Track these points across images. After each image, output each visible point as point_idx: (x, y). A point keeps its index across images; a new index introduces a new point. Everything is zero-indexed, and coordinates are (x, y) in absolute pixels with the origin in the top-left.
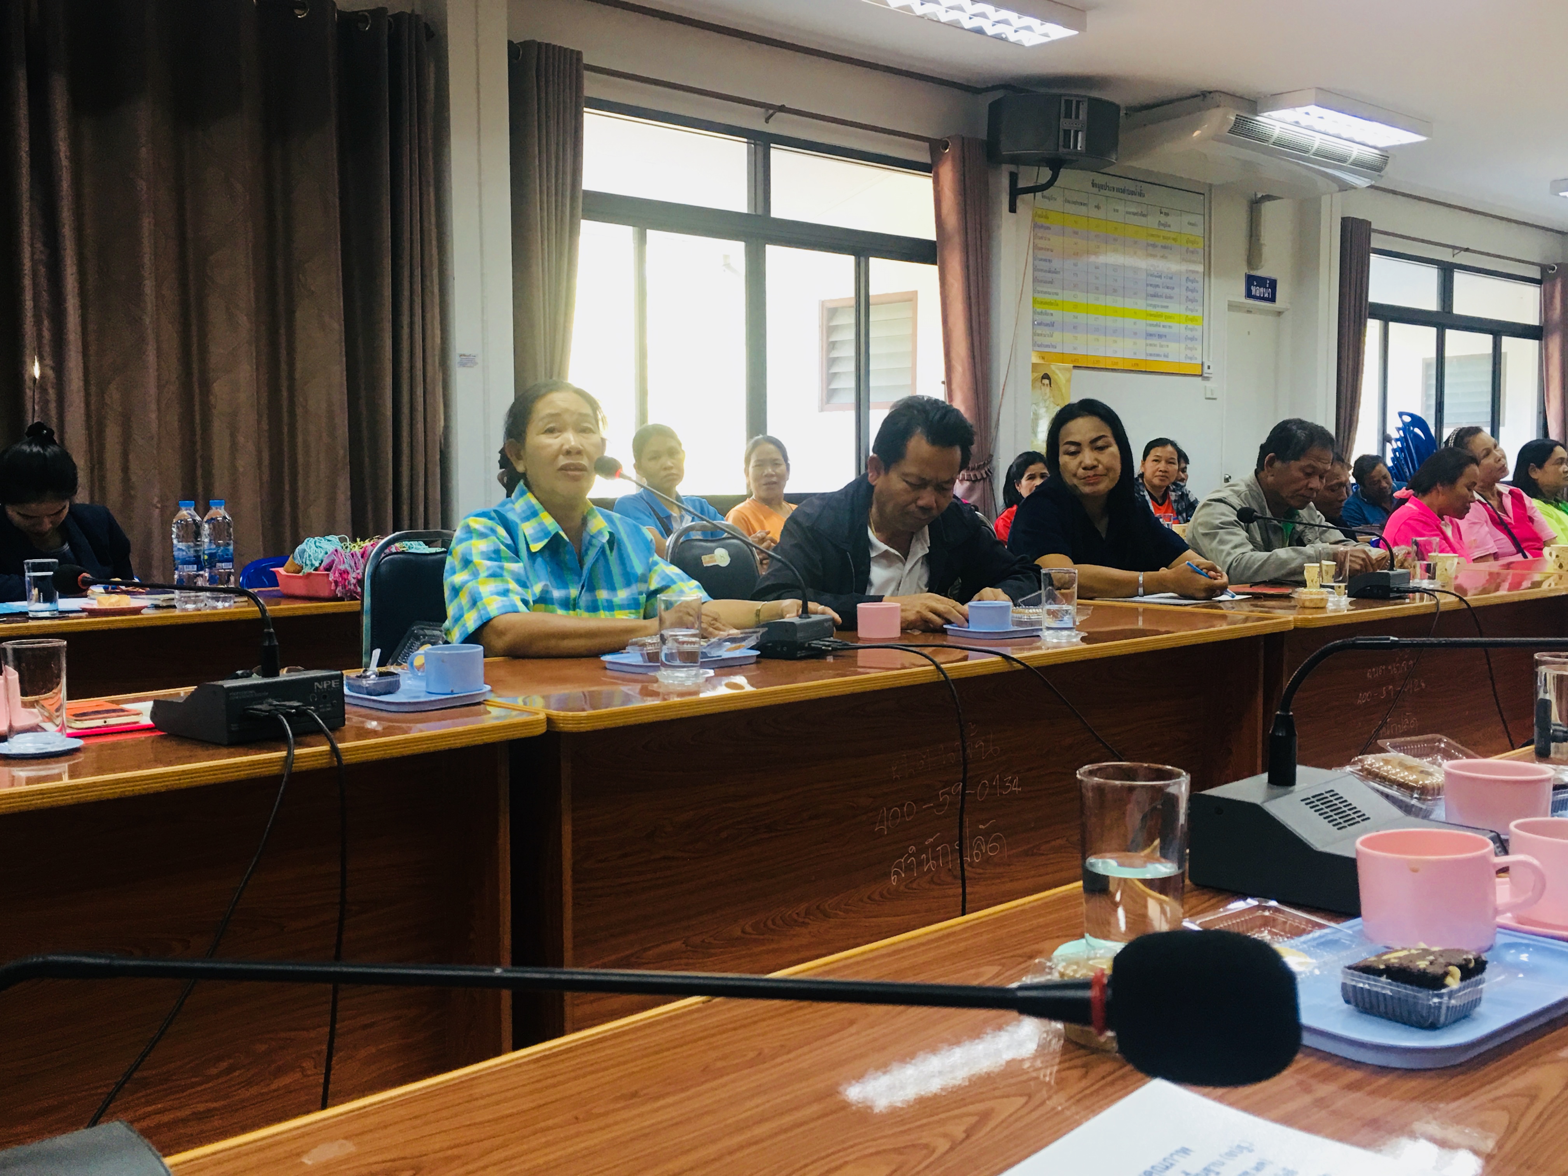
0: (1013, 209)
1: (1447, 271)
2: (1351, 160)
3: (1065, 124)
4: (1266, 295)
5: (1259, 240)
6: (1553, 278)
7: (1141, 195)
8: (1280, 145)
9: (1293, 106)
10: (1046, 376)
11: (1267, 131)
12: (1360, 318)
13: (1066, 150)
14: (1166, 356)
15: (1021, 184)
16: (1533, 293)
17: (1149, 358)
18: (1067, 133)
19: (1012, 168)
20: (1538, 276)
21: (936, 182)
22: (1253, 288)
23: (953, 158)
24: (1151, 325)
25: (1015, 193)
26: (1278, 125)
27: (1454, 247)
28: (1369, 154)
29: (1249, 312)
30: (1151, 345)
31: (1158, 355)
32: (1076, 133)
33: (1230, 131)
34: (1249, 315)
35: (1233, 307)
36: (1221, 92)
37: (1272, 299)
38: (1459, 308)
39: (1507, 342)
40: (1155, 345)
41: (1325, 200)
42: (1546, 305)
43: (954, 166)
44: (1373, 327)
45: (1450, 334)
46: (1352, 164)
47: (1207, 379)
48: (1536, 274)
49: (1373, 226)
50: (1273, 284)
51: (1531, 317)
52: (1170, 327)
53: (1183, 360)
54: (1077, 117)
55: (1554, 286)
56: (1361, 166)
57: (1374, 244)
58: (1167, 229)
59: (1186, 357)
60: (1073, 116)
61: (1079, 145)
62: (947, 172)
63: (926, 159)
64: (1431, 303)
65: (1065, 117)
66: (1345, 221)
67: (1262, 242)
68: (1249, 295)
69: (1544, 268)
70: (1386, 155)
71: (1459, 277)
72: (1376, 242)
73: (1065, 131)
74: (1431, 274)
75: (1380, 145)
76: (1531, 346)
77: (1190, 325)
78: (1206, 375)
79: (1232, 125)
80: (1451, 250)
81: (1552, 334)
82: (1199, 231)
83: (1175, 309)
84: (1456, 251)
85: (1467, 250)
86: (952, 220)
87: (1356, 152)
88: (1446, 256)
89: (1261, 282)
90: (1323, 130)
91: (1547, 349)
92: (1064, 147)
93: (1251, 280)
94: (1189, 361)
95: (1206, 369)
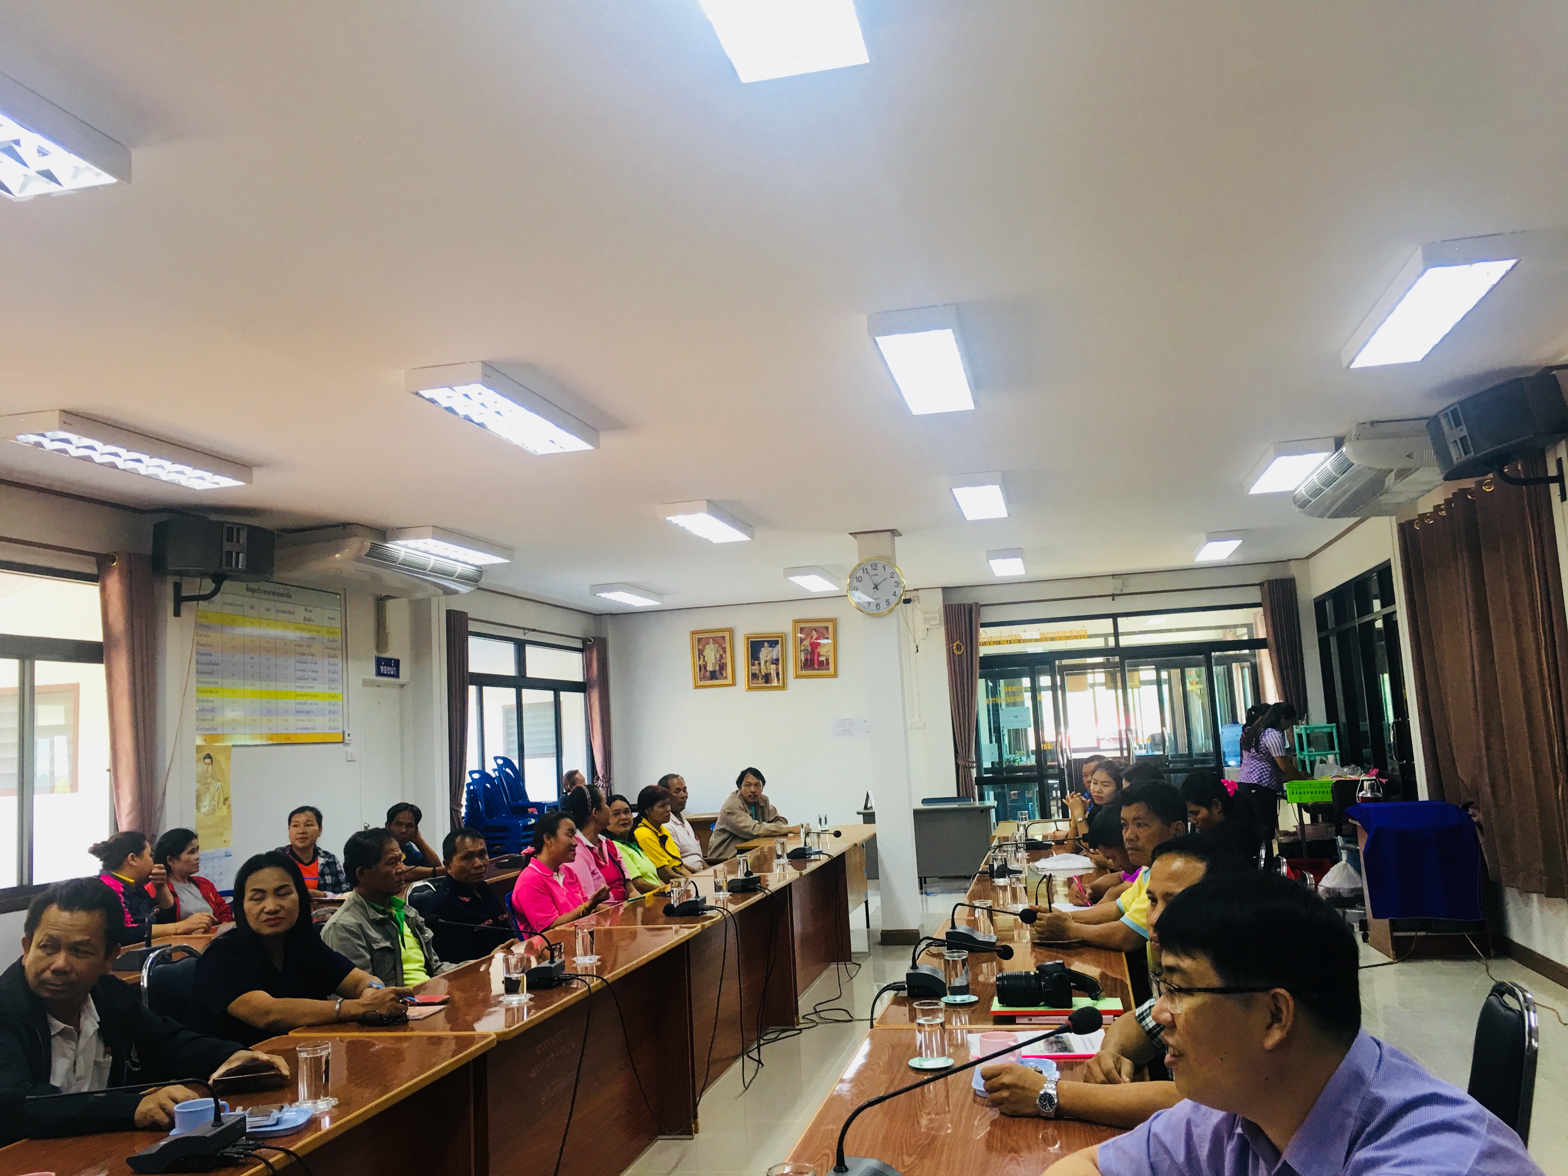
0: (177, 613)
1: (521, 646)
2: (456, 575)
3: (227, 546)
4: (392, 673)
5: (385, 630)
6: (591, 647)
7: (289, 596)
8: (404, 565)
9: (418, 537)
10: (209, 756)
11: (396, 555)
12: (464, 685)
13: (227, 568)
14: (313, 729)
15: (185, 593)
16: (577, 657)
17: (299, 732)
18: (229, 553)
19: (177, 579)
20: (581, 647)
21: (103, 590)
22: (382, 668)
23: (121, 571)
24: (300, 704)
25: (179, 600)
26: (403, 549)
27: (524, 629)
28: (469, 570)
29: (378, 686)
30: (300, 720)
31: (307, 729)
32: (238, 554)
33: (366, 555)
34: (379, 688)
35: (366, 683)
36: (357, 524)
37: (397, 675)
38: (532, 672)
39: (563, 695)
40: (304, 721)
41: (434, 601)
42: (587, 666)
43: (121, 576)
44: (472, 690)
45: (525, 692)
46: (457, 577)
47: (348, 744)
48: (579, 645)
49: (469, 616)
50: (397, 663)
51: (578, 676)
52: (316, 704)
53: (327, 731)
54: (238, 541)
55: (592, 652)
56: (464, 579)
57: (471, 628)
58: (311, 623)
59: (330, 728)
60: (235, 539)
61: (240, 564)
62: (114, 583)
63: (94, 570)
64: (510, 670)
65: (228, 541)
66: (448, 612)
67: (388, 631)
68: (379, 673)
69: (584, 641)
70: (481, 571)
71: (529, 650)
72: (472, 627)
73: (227, 552)
74: (510, 648)
75: (477, 564)
76: (579, 696)
77: (333, 701)
78: (346, 742)
79: (368, 549)
80: (522, 631)
81: (593, 688)
82: (337, 624)
83: (320, 688)
84: (526, 631)
85: (534, 630)
86: (119, 624)
87: (460, 568)
88: (519, 635)
89: (388, 662)
90: (436, 553)
91: (590, 700)
92: (227, 565)
93: (379, 661)
94: (332, 731)
95: (347, 737)
